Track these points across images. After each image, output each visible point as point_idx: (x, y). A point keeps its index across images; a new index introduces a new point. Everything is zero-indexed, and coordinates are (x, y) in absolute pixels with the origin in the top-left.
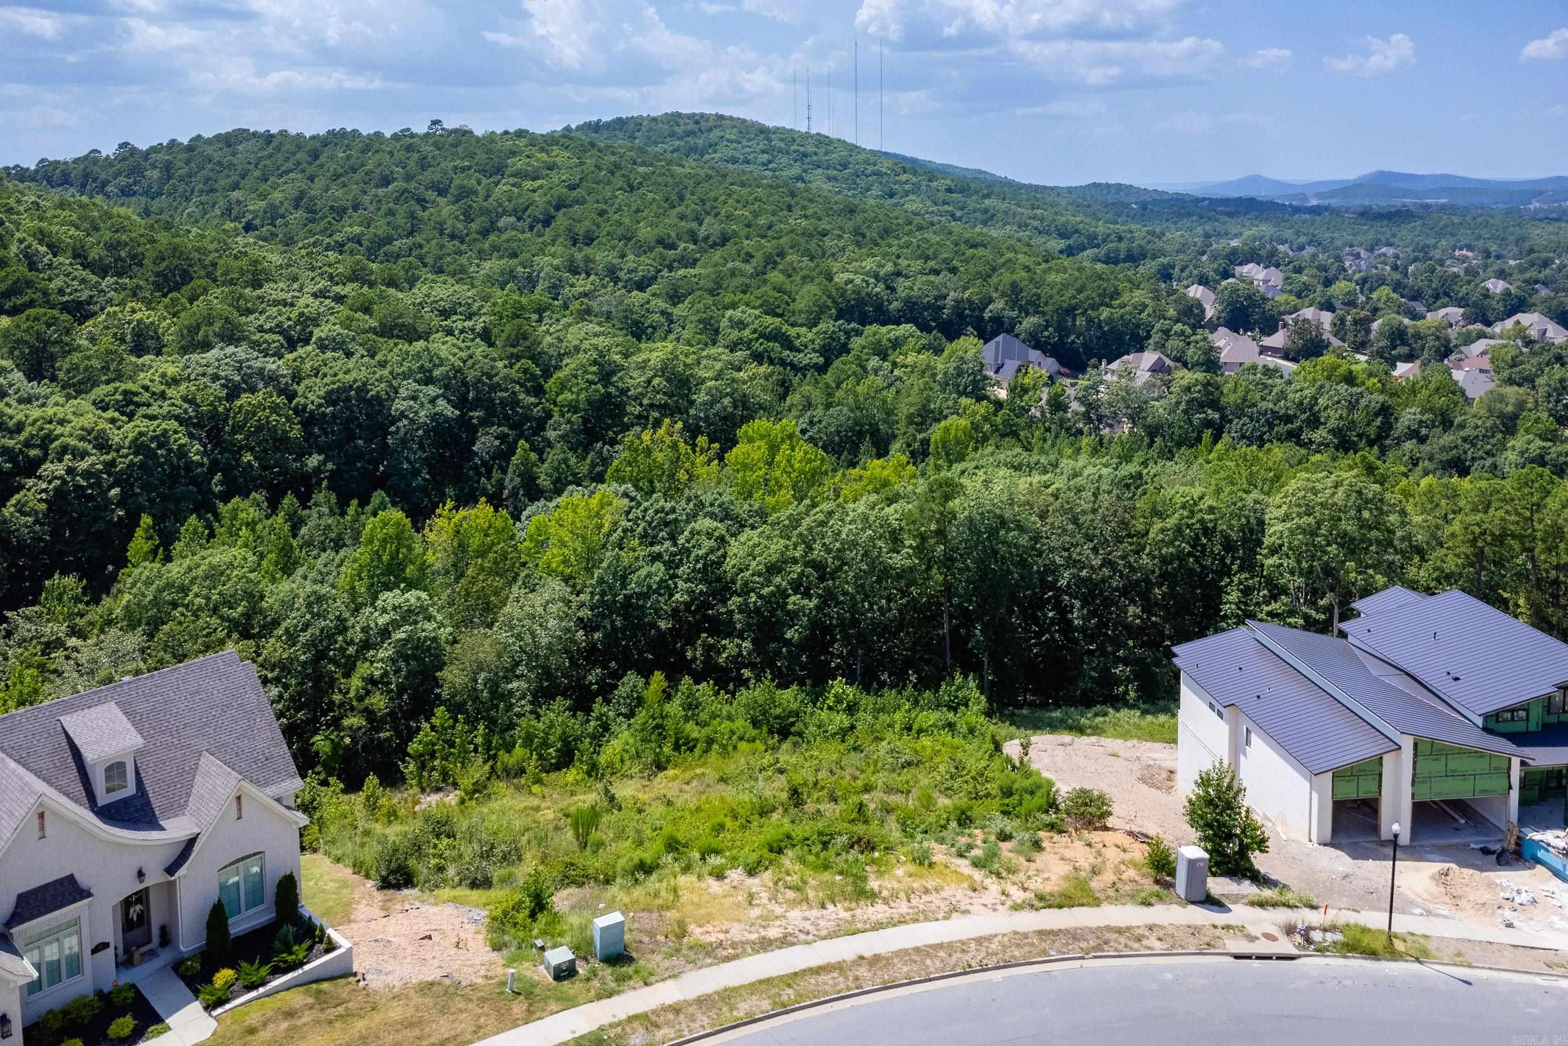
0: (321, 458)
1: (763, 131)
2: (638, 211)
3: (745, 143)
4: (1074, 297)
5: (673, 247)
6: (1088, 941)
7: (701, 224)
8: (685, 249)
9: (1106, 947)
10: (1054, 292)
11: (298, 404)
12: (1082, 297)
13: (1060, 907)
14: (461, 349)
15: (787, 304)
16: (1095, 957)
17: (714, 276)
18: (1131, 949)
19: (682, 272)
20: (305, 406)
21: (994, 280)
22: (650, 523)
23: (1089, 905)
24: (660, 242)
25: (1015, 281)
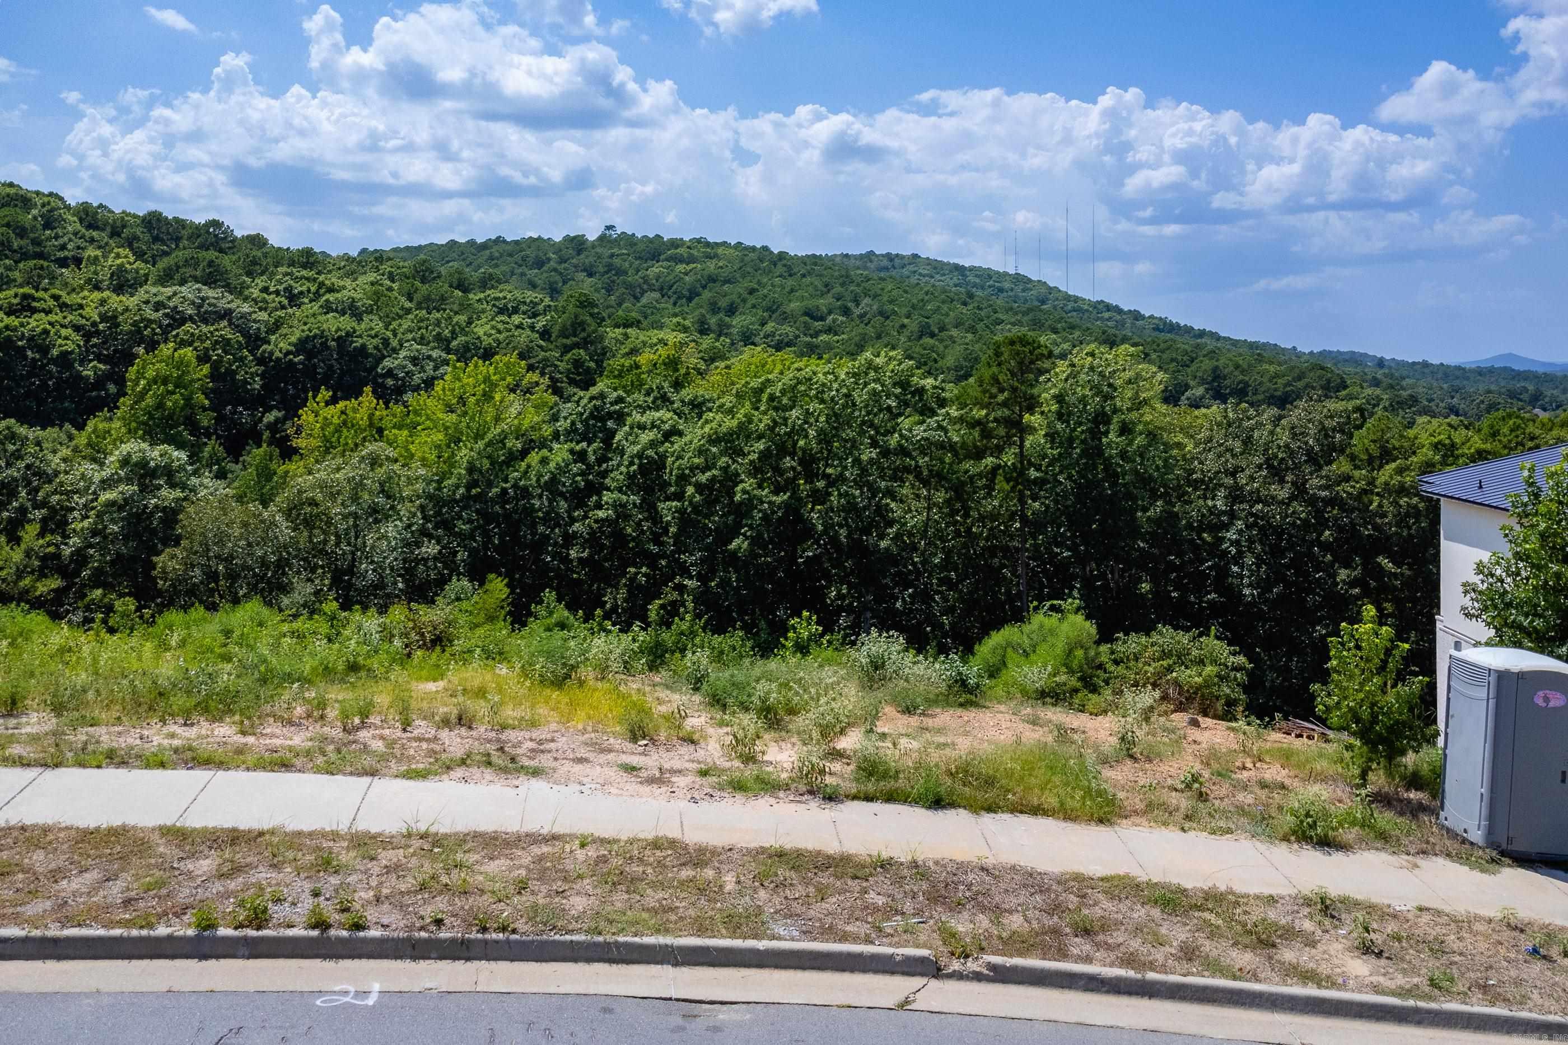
0: (280, 414)
1: (958, 268)
2: (792, 291)
3: (938, 277)
4: (1288, 384)
5: (822, 319)
6: (997, 912)
7: (858, 305)
8: (834, 321)
9: (1079, 945)
10: (1265, 380)
11: (264, 351)
12: (1300, 384)
13: (938, 803)
14: (499, 332)
15: (936, 361)
16: (1001, 975)
17: (857, 339)
18: (1215, 967)
19: (824, 337)
20: (271, 353)
21: (1194, 367)
22: (582, 414)
23: (1068, 815)
24: (807, 314)
25: (1217, 368)
